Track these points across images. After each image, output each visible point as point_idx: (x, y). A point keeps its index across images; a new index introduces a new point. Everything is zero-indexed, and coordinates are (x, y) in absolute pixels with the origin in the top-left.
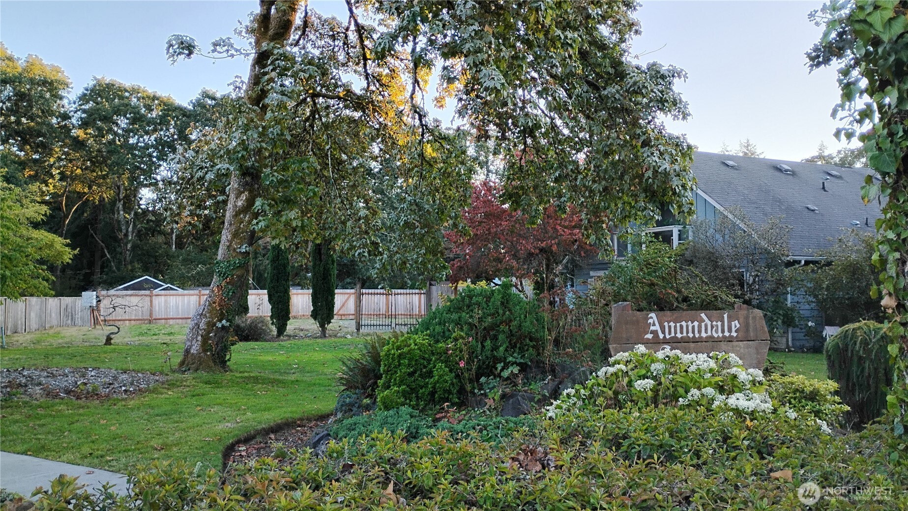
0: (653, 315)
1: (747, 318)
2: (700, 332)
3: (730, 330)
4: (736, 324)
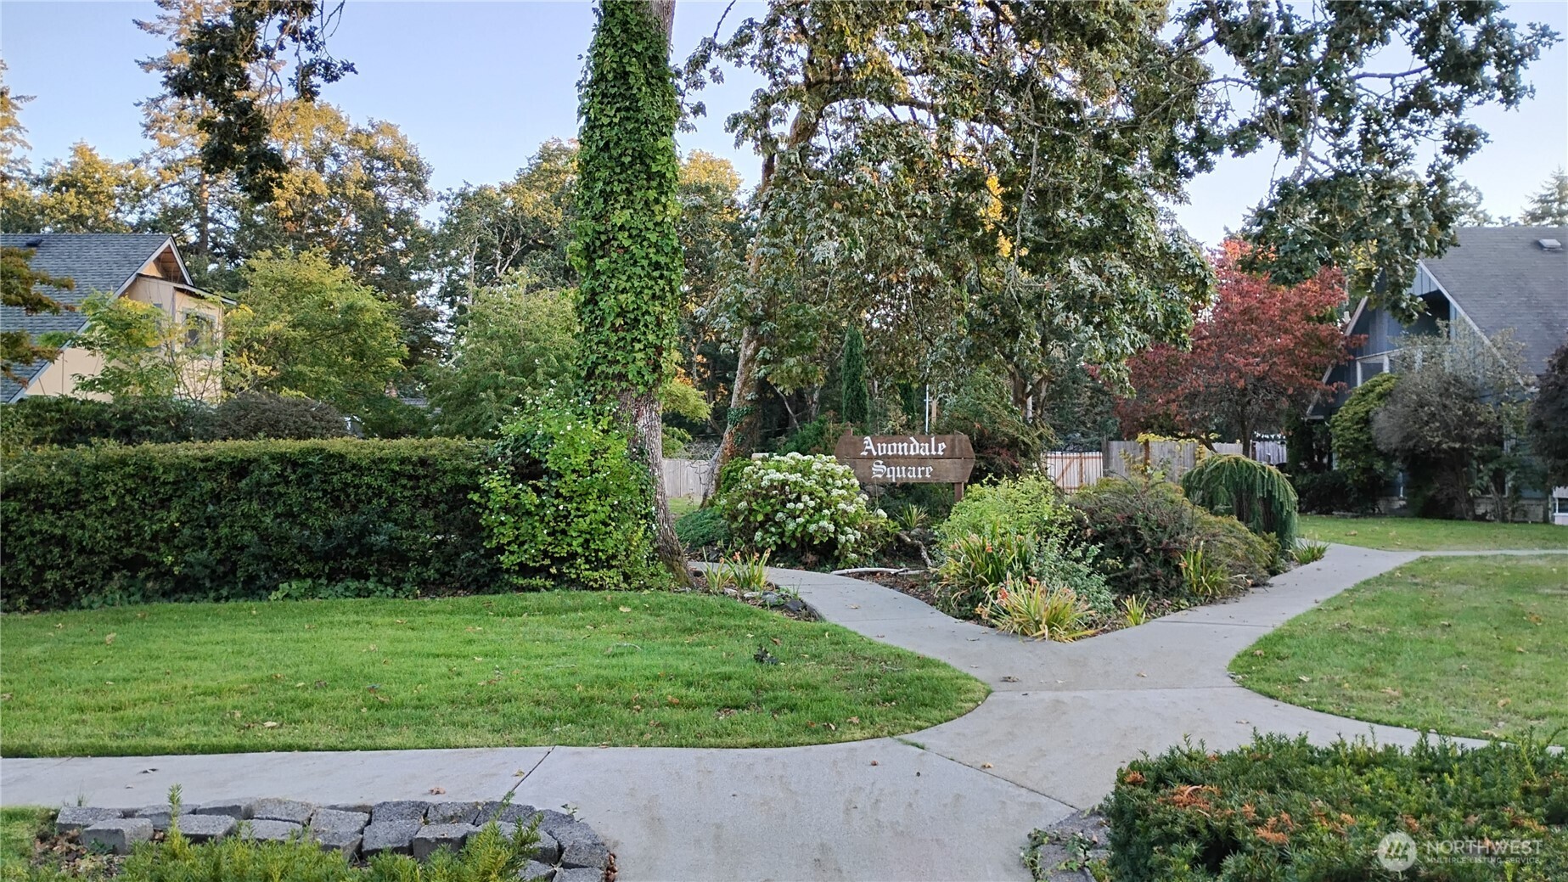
0: (868, 438)
1: (953, 440)
2: (909, 451)
3: (937, 450)
4: (942, 446)
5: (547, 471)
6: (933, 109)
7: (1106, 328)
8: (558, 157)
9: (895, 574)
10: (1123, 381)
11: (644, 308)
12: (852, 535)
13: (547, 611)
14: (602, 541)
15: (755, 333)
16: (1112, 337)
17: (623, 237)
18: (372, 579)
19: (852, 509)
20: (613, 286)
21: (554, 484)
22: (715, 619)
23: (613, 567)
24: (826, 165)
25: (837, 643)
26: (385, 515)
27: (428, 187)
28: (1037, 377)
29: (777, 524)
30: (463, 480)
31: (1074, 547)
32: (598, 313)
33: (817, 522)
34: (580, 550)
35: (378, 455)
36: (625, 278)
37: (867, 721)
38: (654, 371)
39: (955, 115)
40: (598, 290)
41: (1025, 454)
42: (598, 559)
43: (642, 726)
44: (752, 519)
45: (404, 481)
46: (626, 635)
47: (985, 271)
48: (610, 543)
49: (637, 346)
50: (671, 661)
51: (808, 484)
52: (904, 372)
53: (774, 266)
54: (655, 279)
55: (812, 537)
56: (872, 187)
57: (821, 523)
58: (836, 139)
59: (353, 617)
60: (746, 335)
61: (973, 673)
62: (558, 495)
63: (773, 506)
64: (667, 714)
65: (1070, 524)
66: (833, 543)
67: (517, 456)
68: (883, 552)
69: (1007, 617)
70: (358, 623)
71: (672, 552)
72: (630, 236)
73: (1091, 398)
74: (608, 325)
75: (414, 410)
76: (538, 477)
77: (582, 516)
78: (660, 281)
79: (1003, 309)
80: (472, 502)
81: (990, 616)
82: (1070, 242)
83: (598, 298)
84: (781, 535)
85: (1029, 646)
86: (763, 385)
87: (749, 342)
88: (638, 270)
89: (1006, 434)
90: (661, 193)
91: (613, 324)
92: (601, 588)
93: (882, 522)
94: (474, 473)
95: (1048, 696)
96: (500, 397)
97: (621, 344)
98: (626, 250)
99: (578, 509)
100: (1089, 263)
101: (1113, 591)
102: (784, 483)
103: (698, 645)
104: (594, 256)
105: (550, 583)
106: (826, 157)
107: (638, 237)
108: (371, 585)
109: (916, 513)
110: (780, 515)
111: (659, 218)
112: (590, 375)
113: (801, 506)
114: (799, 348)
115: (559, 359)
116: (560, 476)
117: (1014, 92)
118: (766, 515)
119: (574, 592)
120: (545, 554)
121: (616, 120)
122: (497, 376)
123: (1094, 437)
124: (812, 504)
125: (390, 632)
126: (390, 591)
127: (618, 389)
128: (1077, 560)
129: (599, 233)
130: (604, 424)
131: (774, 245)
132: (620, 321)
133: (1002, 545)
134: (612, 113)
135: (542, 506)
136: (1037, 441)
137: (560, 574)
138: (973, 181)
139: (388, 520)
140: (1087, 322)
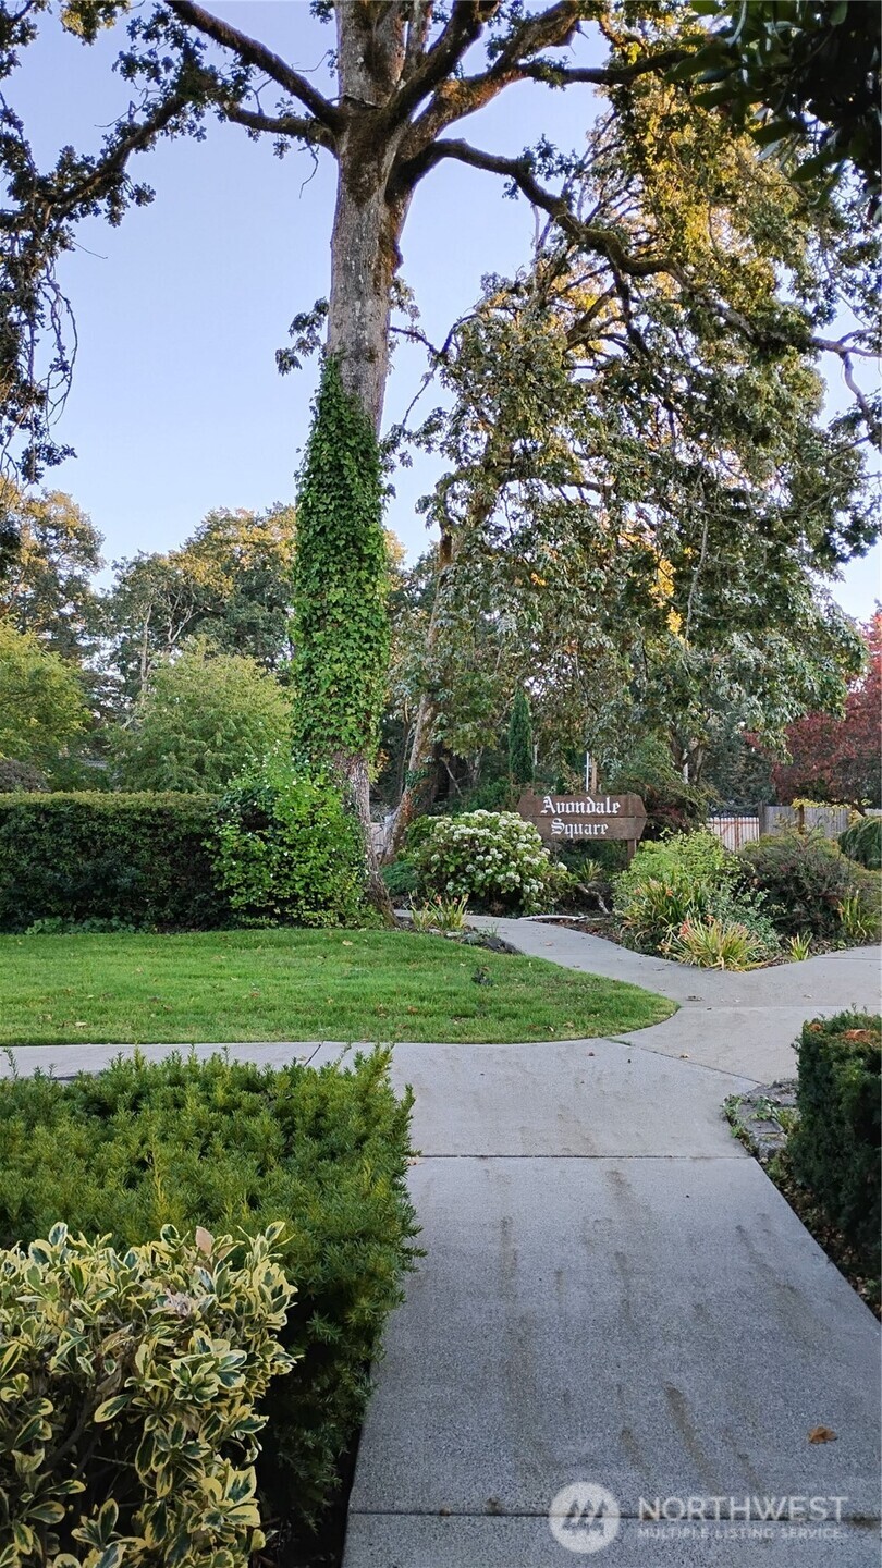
0: (548, 798)
1: (626, 800)
2: (585, 809)
3: (611, 809)
4: (617, 805)
5: (272, 822)
6: (605, 491)
7: (769, 700)
8: (226, 527)
9: (577, 921)
10: (781, 748)
11: (356, 676)
12: (536, 886)
13: (279, 945)
14: (321, 884)
15: (433, 699)
16: (773, 706)
17: (337, 612)
18: (116, 917)
19: (536, 861)
20: (328, 657)
21: (279, 833)
22: (427, 951)
23: (330, 908)
24: (506, 543)
25: (541, 971)
26: (127, 859)
27: (99, 555)
28: (694, 743)
29: (466, 874)
30: (197, 829)
31: (744, 893)
32: (314, 680)
33: (505, 873)
34: (301, 892)
35: (122, 806)
36: (338, 649)
37: (579, 1025)
38: (364, 733)
39: (628, 497)
40: (314, 660)
41: (691, 815)
42: (317, 901)
43: (392, 1028)
44: (444, 870)
45: (144, 830)
46: (354, 963)
47: (650, 642)
48: (329, 886)
49: (349, 711)
50: (401, 982)
51: (496, 838)
52: (570, 738)
53: (451, 637)
54: (365, 650)
55: (499, 887)
56: (552, 565)
57: (508, 874)
58: (515, 519)
59: (110, 948)
60: (423, 702)
61: (661, 993)
62: (282, 843)
63: (463, 858)
64: (409, 1020)
65: (739, 873)
66: (518, 892)
67: (245, 809)
68: (561, 902)
69: (687, 952)
70: (116, 953)
71: (380, 896)
72: (343, 612)
73: (746, 765)
74: (323, 692)
75: (97, 771)
76: (264, 827)
77: (305, 863)
78: (370, 653)
79: (675, 679)
80: (205, 848)
81: (671, 950)
82: (736, 619)
83: (314, 667)
84: (471, 885)
85: (708, 974)
86: (439, 749)
87: (427, 708)
88: (351, 643)
89: (675, 795)
90: (371, 574)
91: (328, 691)
92: (320, 926)
93: (562, 874)
94: (207, 823)
95: (729, 1010)
96: (180, 759)
97: (335, 709)
98: (340, 624)
99: (300, 856)
100: (751, 637)
101: (779, 932)
102: (474, 837)
103: (420, 970)
104: (311, 629)
105: (274, 922)
106: (507, 536)
107: (351, 613)
108: (115, 923)
109: (593, 867)
110: (470, 866)
111: (369, 596)
112: (305, 738)
113: (489, 858)
114: (473, 714)
115: (237, 723)
116: (284, 826)
117: (686, 481)
118: (457, 866)
119: (298, 929)
120: (270, 896)
121: (332, 508)
122: (177, 739)
123: (747, 804)
124: (500, 856)
125: (147, 959)
126: (132, 927)
127: (332, 750)
128: (747, 905)
129: (316, 609)
130: (320, 780)
131: (452, 617)
132: (334, 688)
133: (679, 890)
134: (328, 501)
135: (268, 852)
136: (704, 802)
137: (283, 914)
138: (646, 564)
139: (130, 864)
140: (752, 692)
